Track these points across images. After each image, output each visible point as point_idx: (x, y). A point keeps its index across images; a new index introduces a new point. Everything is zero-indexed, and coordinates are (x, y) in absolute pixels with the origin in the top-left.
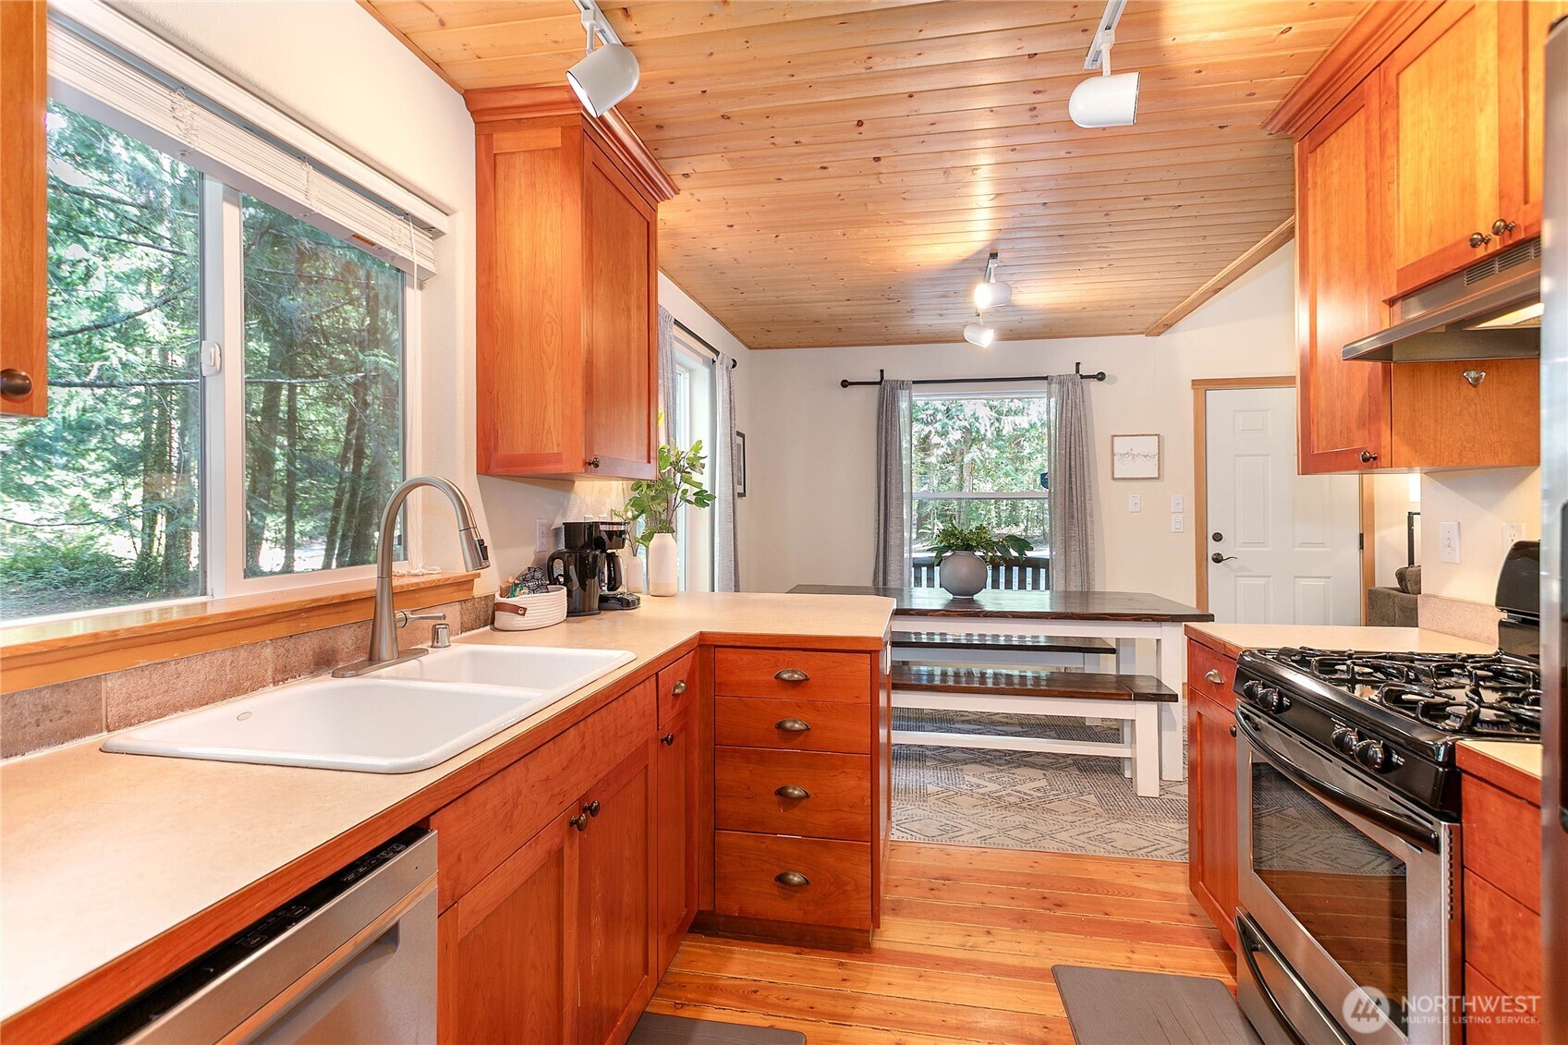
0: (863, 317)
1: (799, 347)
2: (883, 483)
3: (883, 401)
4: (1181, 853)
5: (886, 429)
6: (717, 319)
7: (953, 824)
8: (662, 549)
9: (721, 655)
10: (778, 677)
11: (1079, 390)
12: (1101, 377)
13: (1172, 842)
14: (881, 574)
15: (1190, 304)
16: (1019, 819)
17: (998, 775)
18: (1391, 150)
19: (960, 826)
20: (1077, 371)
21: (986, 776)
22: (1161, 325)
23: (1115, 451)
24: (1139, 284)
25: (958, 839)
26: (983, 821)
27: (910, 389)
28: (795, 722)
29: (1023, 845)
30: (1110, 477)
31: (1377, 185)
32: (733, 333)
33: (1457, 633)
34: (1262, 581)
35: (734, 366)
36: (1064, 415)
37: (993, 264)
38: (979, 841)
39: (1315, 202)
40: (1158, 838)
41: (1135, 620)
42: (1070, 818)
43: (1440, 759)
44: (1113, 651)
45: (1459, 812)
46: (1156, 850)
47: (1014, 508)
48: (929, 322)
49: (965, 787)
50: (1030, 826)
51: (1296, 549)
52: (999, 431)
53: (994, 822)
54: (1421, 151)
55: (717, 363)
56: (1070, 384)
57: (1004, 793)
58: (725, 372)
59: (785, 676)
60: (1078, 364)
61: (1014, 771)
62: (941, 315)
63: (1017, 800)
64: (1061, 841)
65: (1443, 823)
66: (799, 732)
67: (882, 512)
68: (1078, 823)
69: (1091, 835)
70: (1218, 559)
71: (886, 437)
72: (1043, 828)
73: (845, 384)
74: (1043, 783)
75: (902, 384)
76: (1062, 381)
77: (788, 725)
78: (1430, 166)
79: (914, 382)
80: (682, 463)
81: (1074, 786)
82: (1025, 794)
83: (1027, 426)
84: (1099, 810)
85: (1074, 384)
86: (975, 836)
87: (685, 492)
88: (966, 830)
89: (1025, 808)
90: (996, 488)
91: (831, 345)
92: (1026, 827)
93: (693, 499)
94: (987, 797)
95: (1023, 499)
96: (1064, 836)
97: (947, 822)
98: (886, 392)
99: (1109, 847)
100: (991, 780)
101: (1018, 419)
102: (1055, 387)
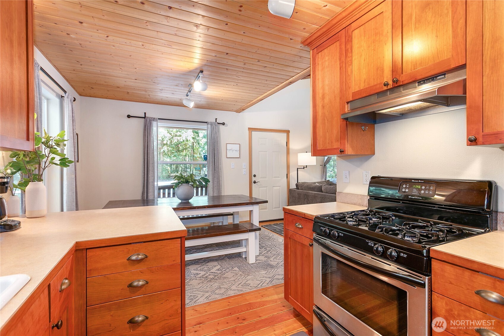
0: (140, 89)
1: (106, 98)
2: (146, 157)
3: (146, 125)
4: (270, 282)
5: (147, 136)
6: (64, 76)
7: (194, 295)
8: (36, 192)
9: (90, 253)
10: (129, 259)
11: (217, 128)
12: (223, 124)
13: (266, 279)
15: (252, 103)
16: (216, 285)
17: (202, 267)
18: (349, 55)
19: (196, 295)
20: (216, 121)
21: (199, 269)
22: (242, 109)
23: (227, 149)
24: (242, 93)
25: (198, 301)
26: (204, 290)
27: (157, 121)
28: (139, 281)
29: (222, 296)
30: (226, 157)
31: (344, 65)
32: (72, 86)
33: (349, 203)
34: (265, 188)
35: (74, 101)
36: (212, 136)
37: (201, 75)
38: (206, 300)
39: (318, 70)
40: (261, 278)
41: (247, 205)
42: (232, 279)
43: (425, 255)
44: (232, 214)
45: (431, 272)
46: (263, 284)
47: (177, 167)
48: (167, 96)
49: (192, 276)
50: (222, 286)
51: (273, 179)
52: (171, 142)
53: (208, 289)
54: (361, 56)
55: (65, 98)
56: (214, 125)
57: (207, 275)
58: (70, 102)
59: (134, 258)
60: (216, 119)
61: (207, 264)
62: (173, 94)
63: (213, 276)
64: (234, 290)
65: (427, 277)
66: (142, 286)
67: (146, 169)
68: (236, 280)
69: (242, 284)
70: (255, 182)
71: (147, 139)
72: (226, 286)
73: (129, 116)
74: (219, 267)
75: (154, 119)
76: (212, 124)
77: (135, 284)
78: (364, 61)
79: (159, 119)
80: (51, 143)
81: (229, 265)
82: (215, 273)
83: (182, 141)
84: (240, 273)
85: (215, 125)
86: (204, 298)
87: (53, 159)
88: (199, 296)
89: (217, 279)
90: (171, 161)
91: (122, 100)
92: (220, 288)
93: (58, 162)
94: (202, 278)
95: (180, 164)
96: (234, 287)
97: (191, 294)
98: (147, 122)
99: (249, 287)
100: (201, 270)
101: (179, 138)
102: (209, 126)
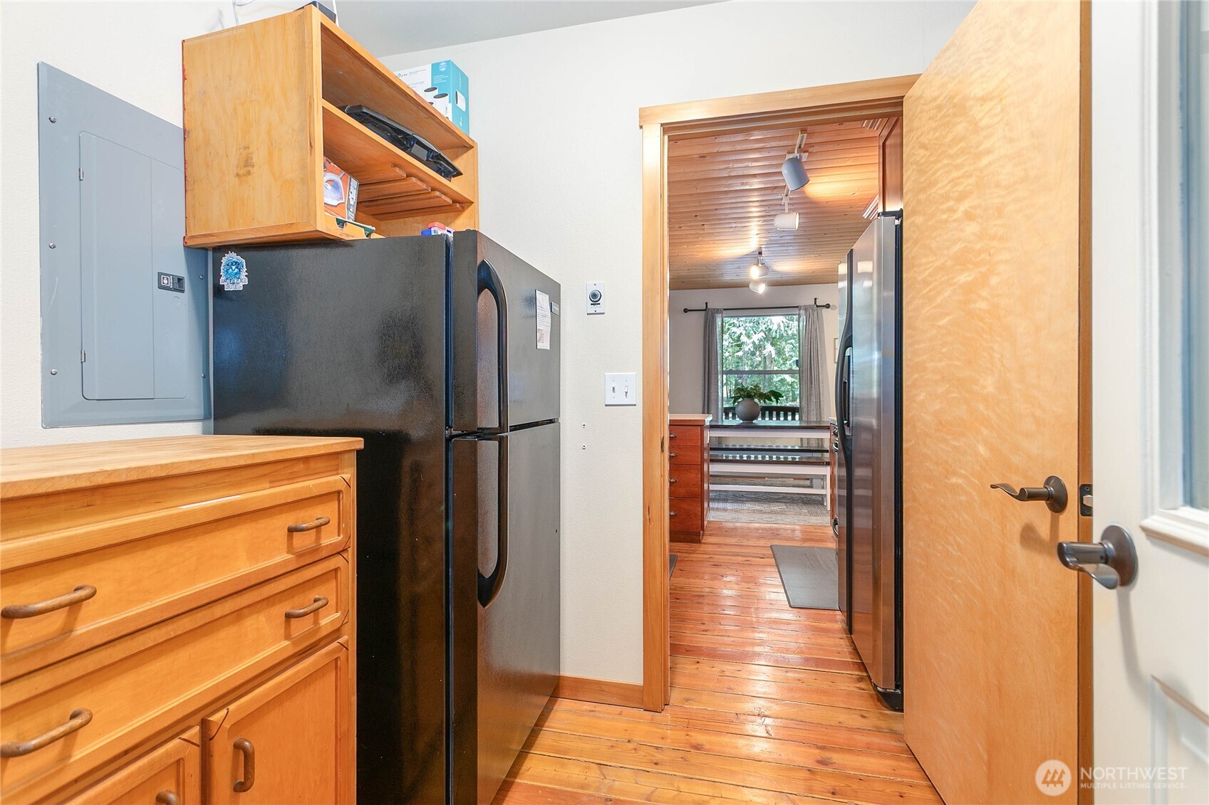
0: (696, 276)
2: (707, 365)
3: (707, 320)
5: (709, 335)
11: (816, 313)
12: (829, 307)
14: (706, 407)
16: (769, 516)
17: (763, 504)
20: (815, 303)
21: (756, 505)
23: (836, 347)
27: (722, 313)
36: (808, 328)
37: (760, 258)
42: (792, 516)
50: (773, 517)
56: (811, 310)
57: (764, 509)
60: (816, 299)
61: (771, 503)
63: (770, 511)
67: (707, 381)
69: (800, 520)
71: (709, 340)
73: (686, 311)
75: (718, 311)
76: (806, 308)
79: (725, 309)
81: (799, 508)
82: (774, 510)
84: (807, 514)
85: (813, 310)
89: (772, 513)
91: (678, 289)
92: (771, 518)
94: (755, 511)
98: (709, 315)
100: (758, 506)
102: (802, 312)
